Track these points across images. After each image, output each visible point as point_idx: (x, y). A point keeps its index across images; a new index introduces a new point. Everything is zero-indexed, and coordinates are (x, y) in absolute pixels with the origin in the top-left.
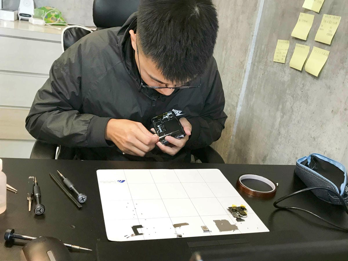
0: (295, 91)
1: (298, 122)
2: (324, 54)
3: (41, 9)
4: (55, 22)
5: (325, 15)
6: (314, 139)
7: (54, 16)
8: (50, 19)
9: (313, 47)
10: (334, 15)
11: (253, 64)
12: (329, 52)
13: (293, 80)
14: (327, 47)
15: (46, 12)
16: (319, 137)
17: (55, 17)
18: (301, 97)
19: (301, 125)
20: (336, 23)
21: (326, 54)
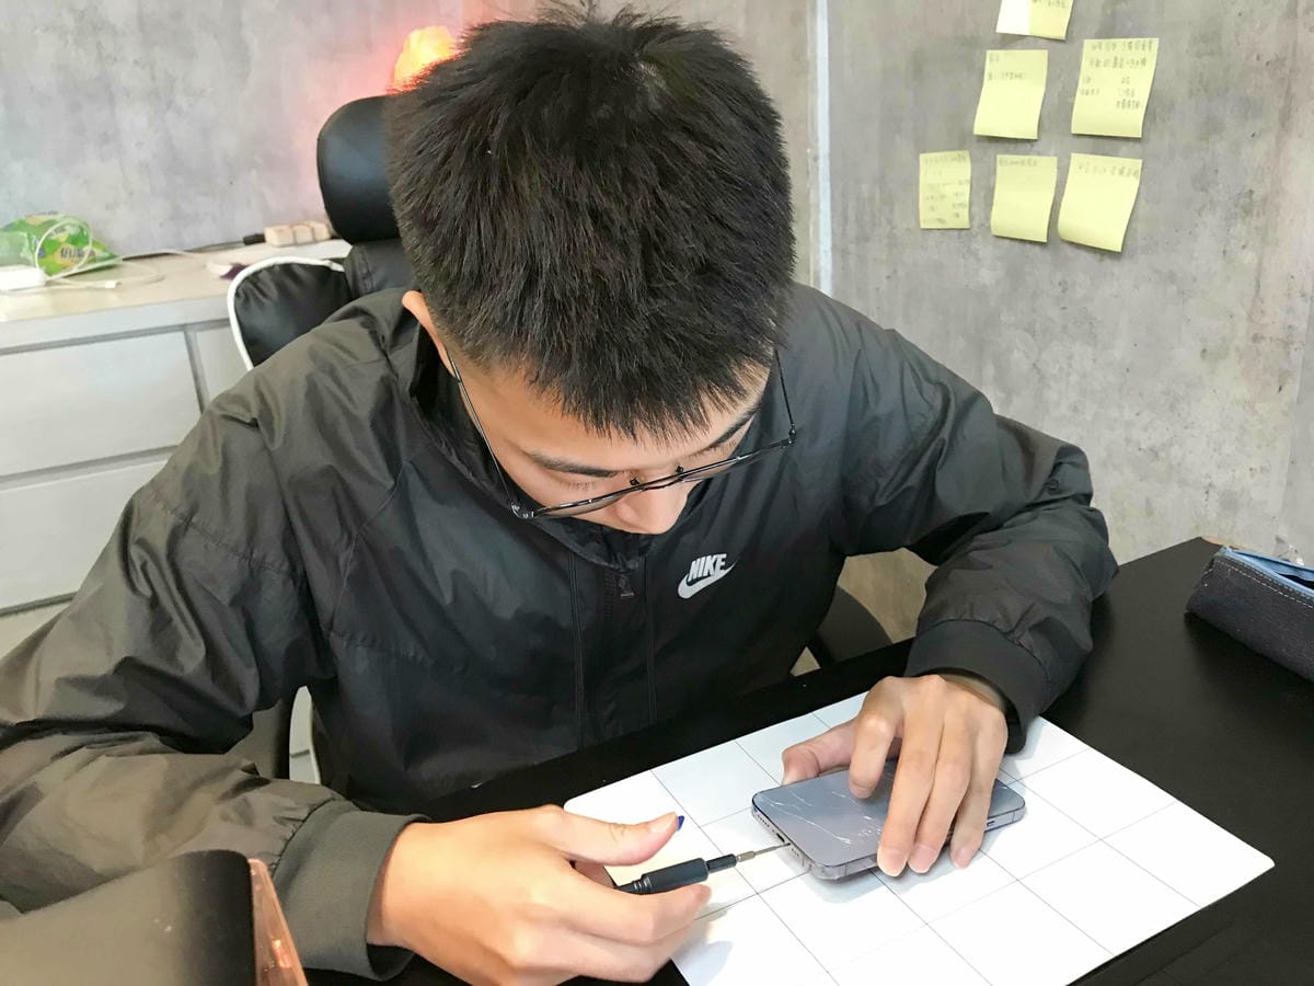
0: (1034, 311)
1: (1075, 409)
2: (1121, 172)
3: (15, 230)
4: (77, 262)
5: (1088, 44)
6: (1154, 453)
7: (67, 241)
8: (58, 259)
9: (1069, 158)
10: (1127, 37)
11: (840, 251)
12: (1140, 161)
13: (1015, 275)
14: (1125, 147)
15: (34, 237)
16: (1171, 445)
17: (72, 247)
18: (1065, 327)
19: (1089, 418)
20: (1144, 62)
21: (1130, 170)
